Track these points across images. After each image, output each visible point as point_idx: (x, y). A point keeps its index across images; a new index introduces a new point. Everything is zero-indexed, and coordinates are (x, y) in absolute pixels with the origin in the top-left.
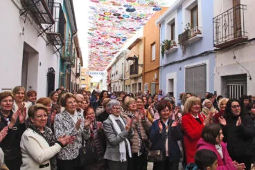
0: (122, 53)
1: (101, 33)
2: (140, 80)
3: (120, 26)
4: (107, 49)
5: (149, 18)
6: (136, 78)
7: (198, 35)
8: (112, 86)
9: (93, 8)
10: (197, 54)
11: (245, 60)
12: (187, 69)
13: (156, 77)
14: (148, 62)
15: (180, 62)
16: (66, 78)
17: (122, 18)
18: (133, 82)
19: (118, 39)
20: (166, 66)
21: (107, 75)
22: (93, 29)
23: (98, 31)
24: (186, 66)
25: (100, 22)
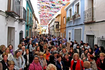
0: (53, 19)
1: (43, 13)
2: (60, 31)
3: (50, 11)
4: (47, 18)
5: (61, 8)
7: (79, 17)
8: (50, 32)
9: (39, 5)
10: (79, 24)
11: (94, 30)
12: (75, 30)
14: (62, 24)
15: (73, 26)
16: (29, 32)
17: (51, 8)
18: (57, 31)
19: (50, 15)
20: (68, 27)
21: (48, 27)
22: (40, 12)
23: (42, 12)
24: (75, 29)
25: (42, 9)
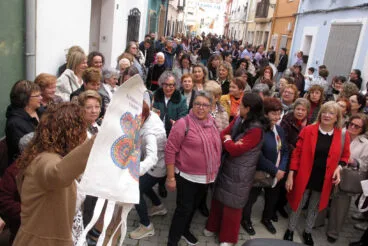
2: (268, 28)
6: (263, 24)
8: (230, 28)
10: (355, 4)
13: (289, 28)
14: (283, 2)
16: (158, 17)
20: (306, 14)
21: (225, 10)
24: (333, 21)
